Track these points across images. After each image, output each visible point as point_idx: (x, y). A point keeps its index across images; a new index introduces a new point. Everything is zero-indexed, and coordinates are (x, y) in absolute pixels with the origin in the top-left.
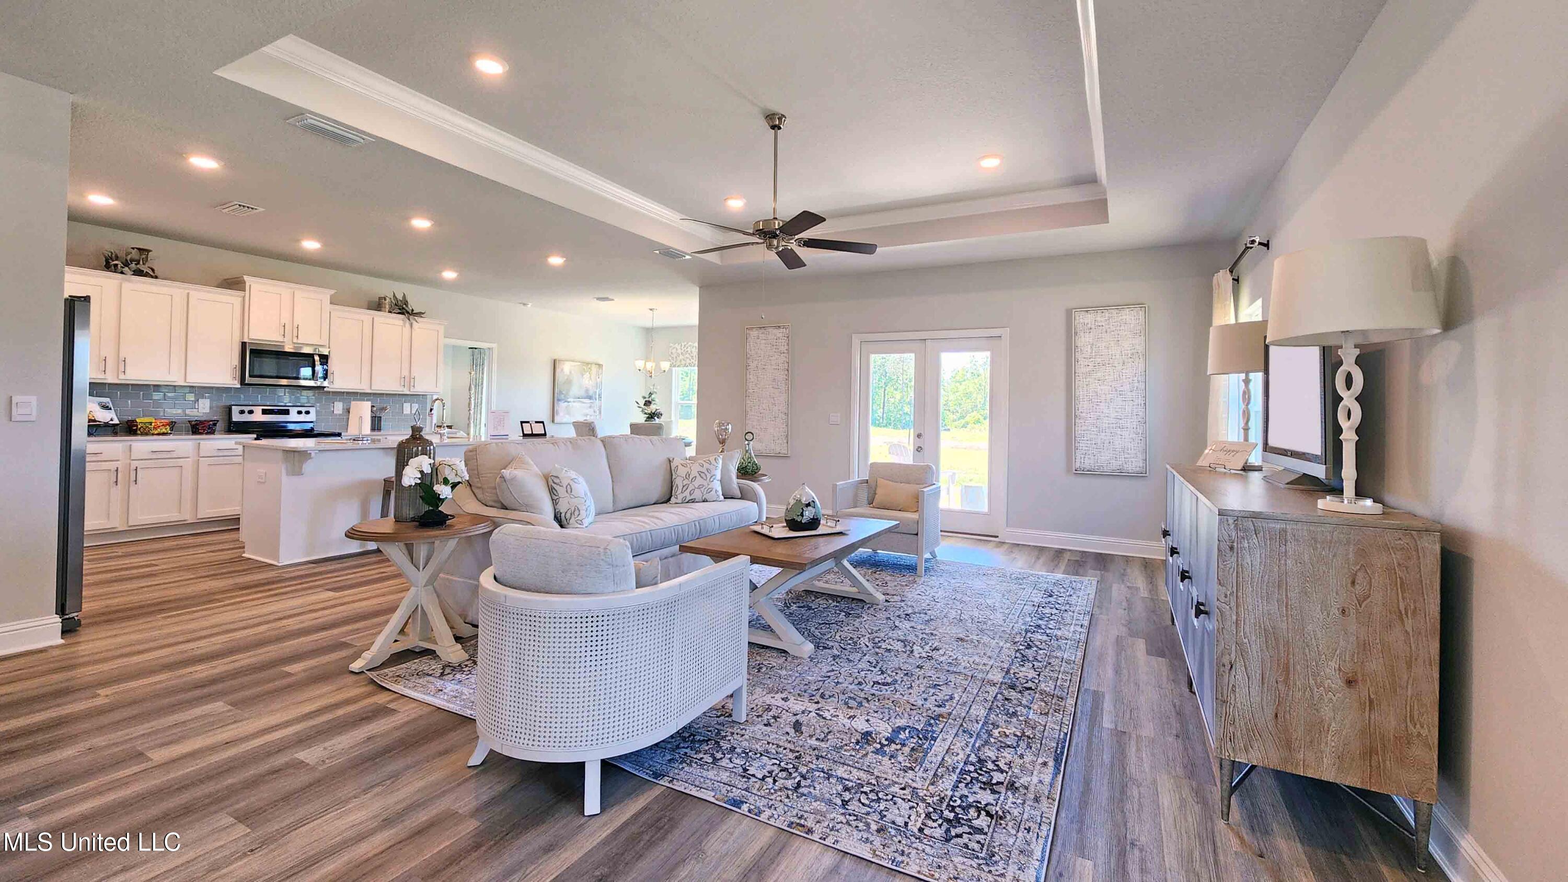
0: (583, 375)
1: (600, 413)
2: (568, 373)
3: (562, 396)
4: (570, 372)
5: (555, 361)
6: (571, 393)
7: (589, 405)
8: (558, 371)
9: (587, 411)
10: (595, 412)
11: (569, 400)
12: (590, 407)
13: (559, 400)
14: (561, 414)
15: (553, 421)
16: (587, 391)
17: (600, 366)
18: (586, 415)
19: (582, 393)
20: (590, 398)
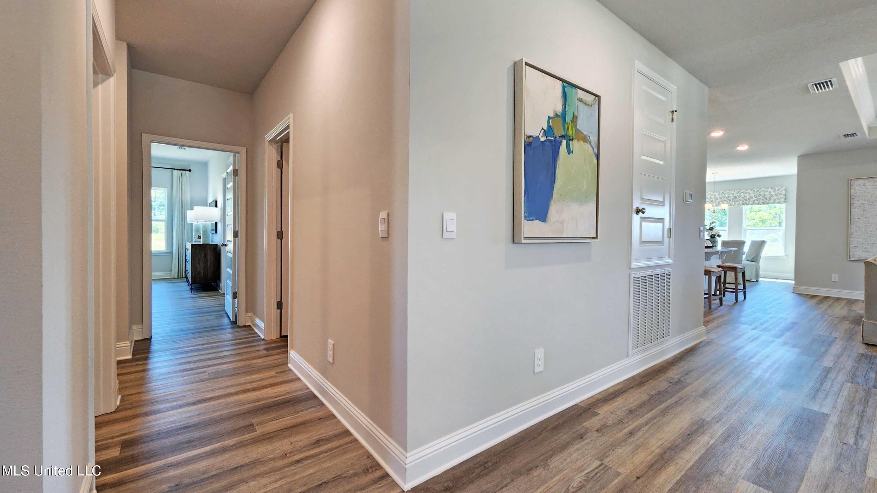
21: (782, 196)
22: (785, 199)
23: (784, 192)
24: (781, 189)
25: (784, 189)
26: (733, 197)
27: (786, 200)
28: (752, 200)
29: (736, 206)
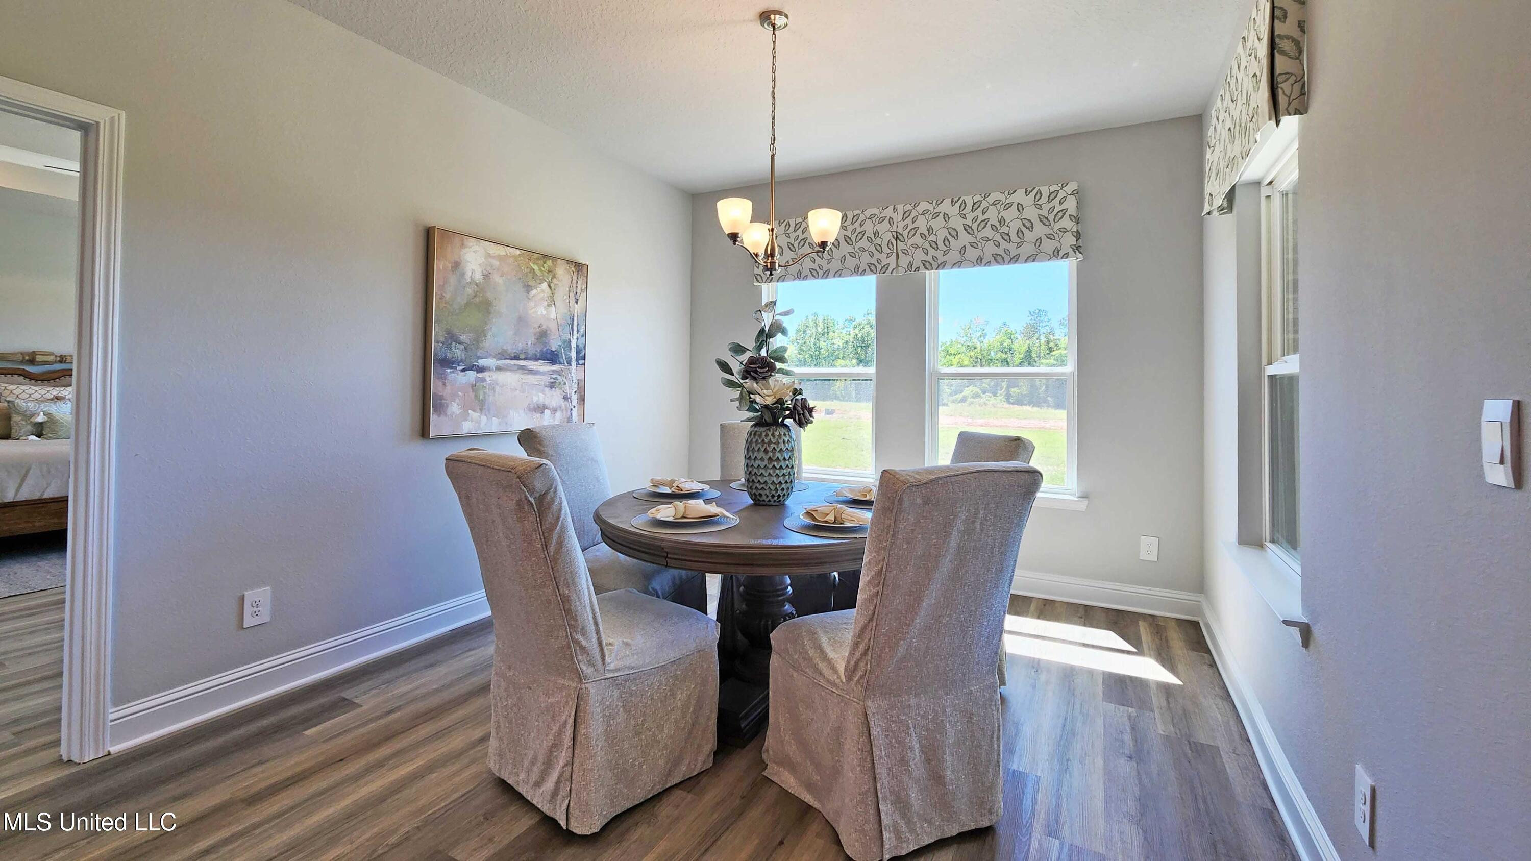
0: (528, 288)
1: (582, 399)
2: (478, 277)
3: (458, 352)
4: (486, 276)
5: (429, 234)
6: (489, 343)
7: (547, 379)
8: (439, 265)
9: (540, 398)
10: (566, 398)
11: (482, 362)
12: (552, 386)
13: (447, 363)
14: (454, 408)
15: (424, 432)
16: (543, 335)
17: (580, 268)
18: (540, 409)
19: (528, 342)
20: (552, 358)
21: (1066, 223)
22: (1078, 235)
23: (1071, 204)
24: (1062, 194)
25: (1072, 194)
26: (889, 236)
27: (1080, 242)
28: (955, 244)
29: (901, 272)
